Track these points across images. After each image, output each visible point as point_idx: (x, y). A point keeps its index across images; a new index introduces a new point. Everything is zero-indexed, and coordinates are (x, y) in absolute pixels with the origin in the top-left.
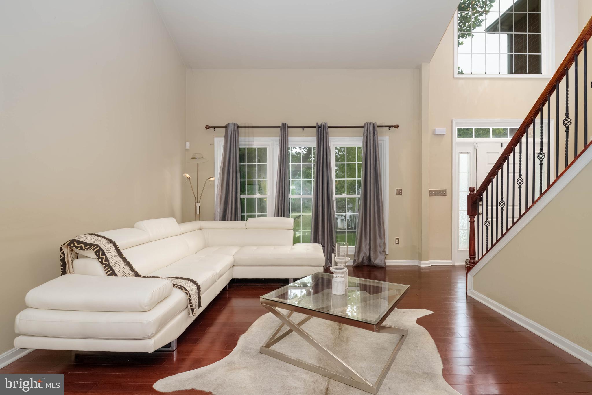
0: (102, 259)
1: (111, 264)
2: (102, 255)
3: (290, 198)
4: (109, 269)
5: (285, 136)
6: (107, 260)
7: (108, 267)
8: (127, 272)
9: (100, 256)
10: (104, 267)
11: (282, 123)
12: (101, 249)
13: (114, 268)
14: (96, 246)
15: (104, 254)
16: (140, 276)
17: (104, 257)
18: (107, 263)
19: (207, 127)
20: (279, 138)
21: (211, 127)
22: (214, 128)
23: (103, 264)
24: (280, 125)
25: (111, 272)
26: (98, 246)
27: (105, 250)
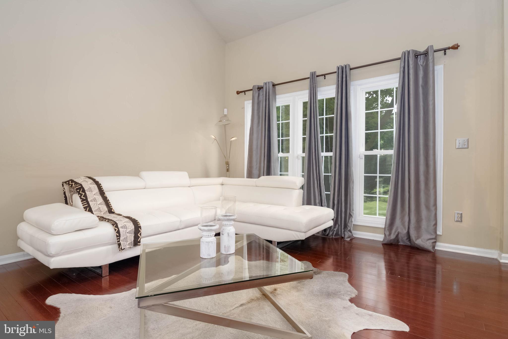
0: (81, 195)
1: (89, 200)
2: (82, 192)
3: (322, 157)
4: (86, 203)
5: (314, 86)
6: (85, 196)
7: (85, 201)
8: (101, 207)
9: (81, 192)
10: (82, 201)
11: (311, 72)
12: (82, 187)
13: (90, 203)
14: (79, 185)
15: (84, 191)
16: (113, 213)
17: (84, 194)
18: (85, 198)
19: (238, 93)
20: (308, 90)
21: (241, 92)
22: (244, 92)
23: (81, 198)
24: (308, 76)
25: (87, 205)
26: (81, 185)
27: (86, 189)
